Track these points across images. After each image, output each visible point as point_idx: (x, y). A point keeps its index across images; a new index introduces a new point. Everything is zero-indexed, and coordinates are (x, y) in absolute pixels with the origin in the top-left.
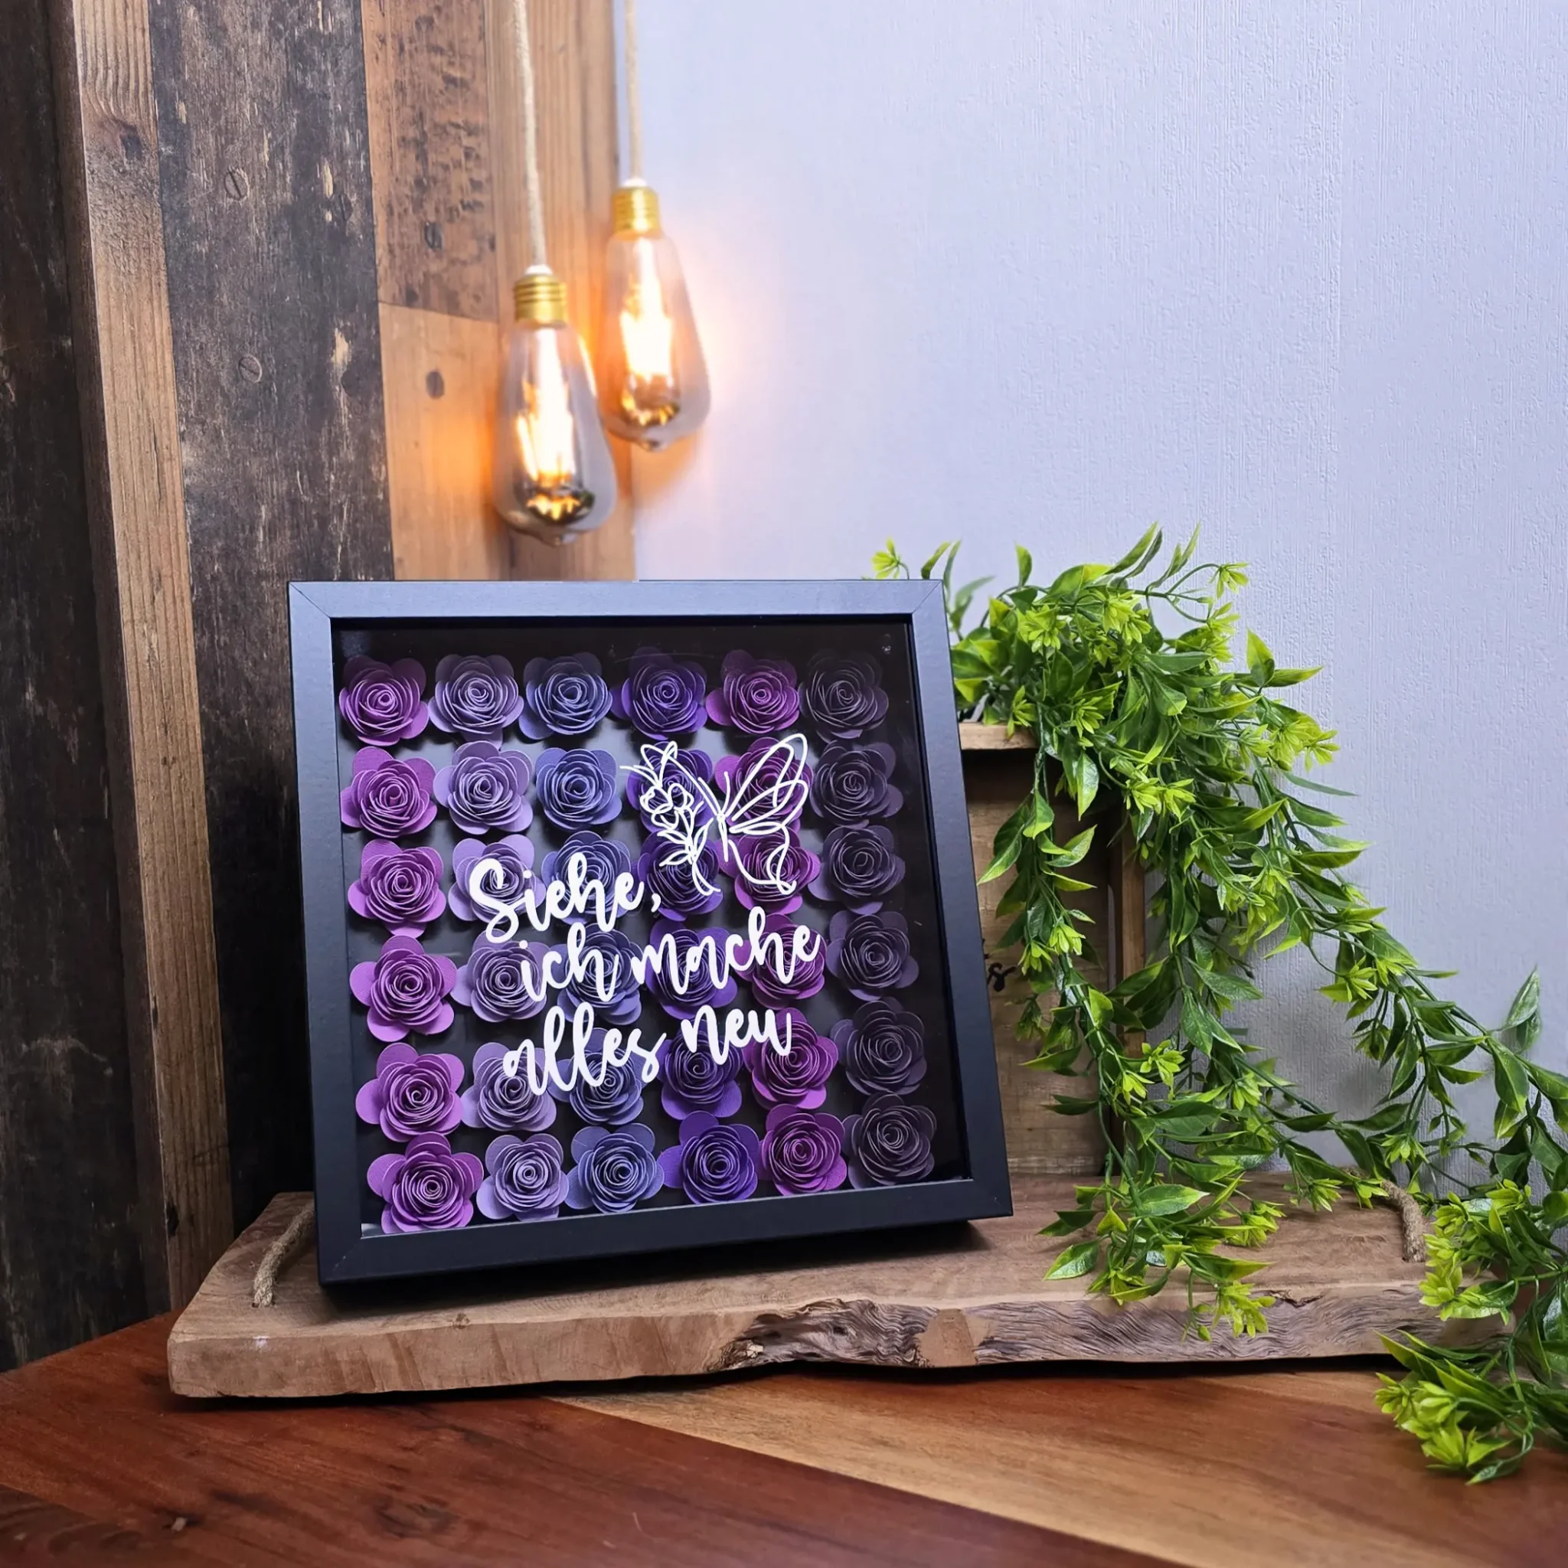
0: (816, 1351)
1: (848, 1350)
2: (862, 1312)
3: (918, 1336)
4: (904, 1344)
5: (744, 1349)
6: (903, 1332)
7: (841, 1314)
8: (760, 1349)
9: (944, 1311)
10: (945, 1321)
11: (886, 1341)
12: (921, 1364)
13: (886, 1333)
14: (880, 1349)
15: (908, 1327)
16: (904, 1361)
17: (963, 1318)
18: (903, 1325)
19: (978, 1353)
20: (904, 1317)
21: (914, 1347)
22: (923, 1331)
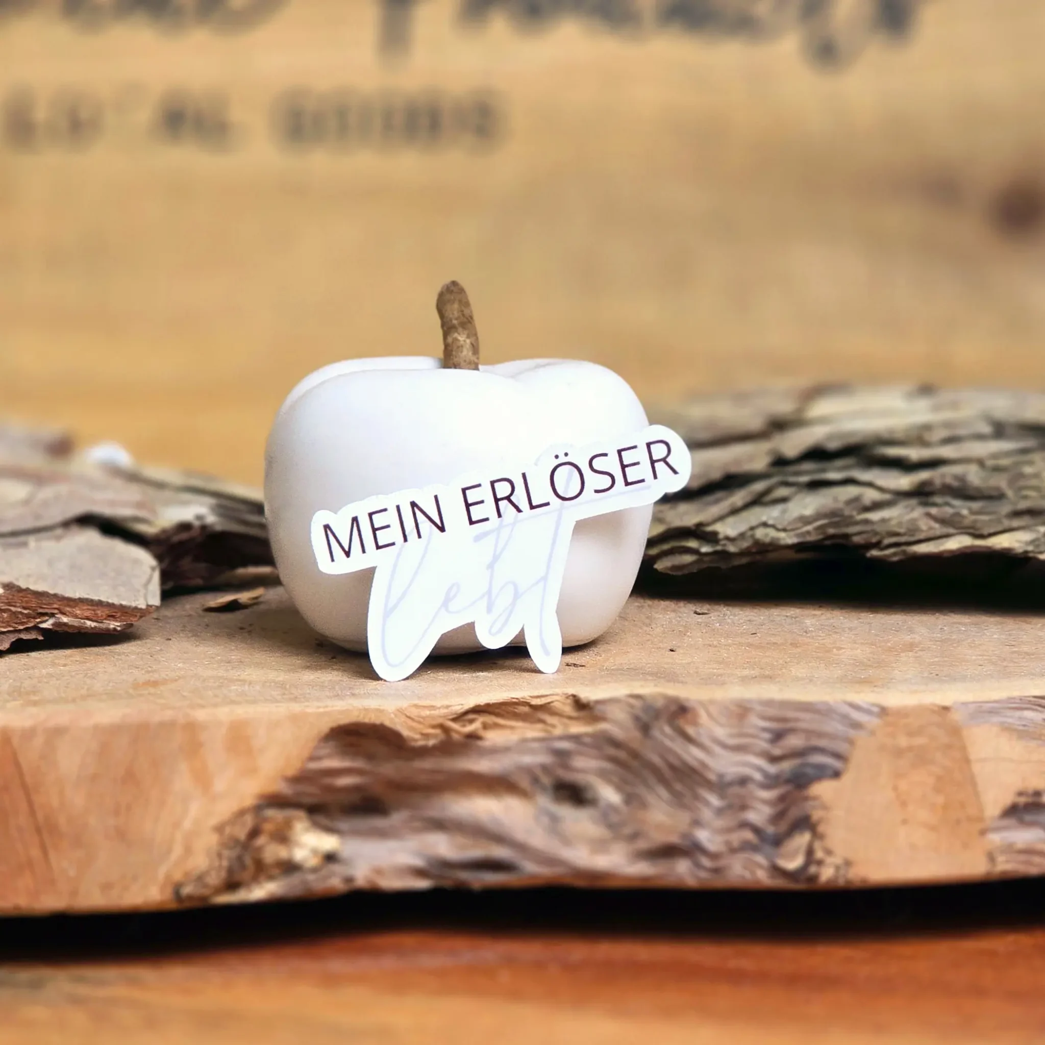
0: (500, 852)
1: (599, 846)
2: (645, 728)
3: (822, 789)
4: (777, 818)
5: (283, 837)
6: (771, 782)
7: (576, 738)
8: (328, 842)
9: (902, 713)
10: (903, 741)
11: (720, 812)
12: (826, 874)
13: (721, 786)
14: (703, 836)
15: (786, 766)
16: (776, 870)
17: (955, 731)
18: (774, 759)
19: (996, 839)
20: (778, 736)
21: (805, 823)
22: (836, 774)
